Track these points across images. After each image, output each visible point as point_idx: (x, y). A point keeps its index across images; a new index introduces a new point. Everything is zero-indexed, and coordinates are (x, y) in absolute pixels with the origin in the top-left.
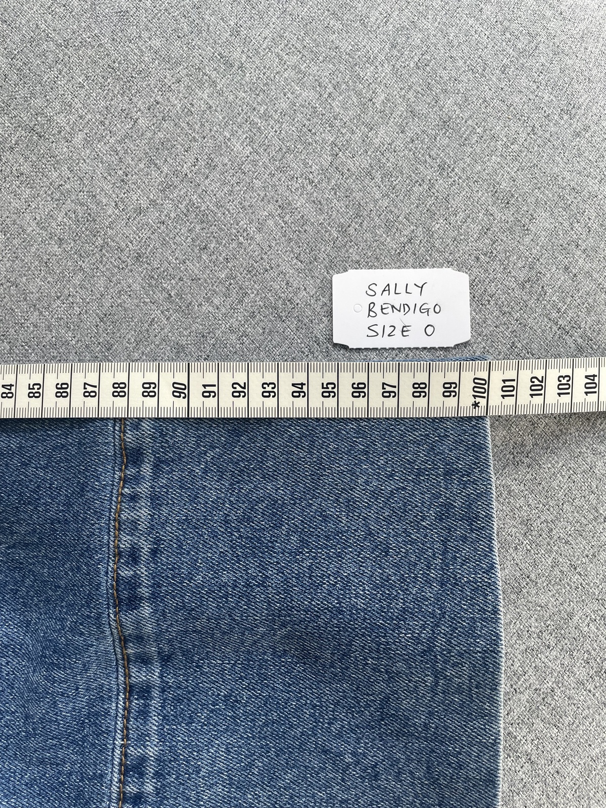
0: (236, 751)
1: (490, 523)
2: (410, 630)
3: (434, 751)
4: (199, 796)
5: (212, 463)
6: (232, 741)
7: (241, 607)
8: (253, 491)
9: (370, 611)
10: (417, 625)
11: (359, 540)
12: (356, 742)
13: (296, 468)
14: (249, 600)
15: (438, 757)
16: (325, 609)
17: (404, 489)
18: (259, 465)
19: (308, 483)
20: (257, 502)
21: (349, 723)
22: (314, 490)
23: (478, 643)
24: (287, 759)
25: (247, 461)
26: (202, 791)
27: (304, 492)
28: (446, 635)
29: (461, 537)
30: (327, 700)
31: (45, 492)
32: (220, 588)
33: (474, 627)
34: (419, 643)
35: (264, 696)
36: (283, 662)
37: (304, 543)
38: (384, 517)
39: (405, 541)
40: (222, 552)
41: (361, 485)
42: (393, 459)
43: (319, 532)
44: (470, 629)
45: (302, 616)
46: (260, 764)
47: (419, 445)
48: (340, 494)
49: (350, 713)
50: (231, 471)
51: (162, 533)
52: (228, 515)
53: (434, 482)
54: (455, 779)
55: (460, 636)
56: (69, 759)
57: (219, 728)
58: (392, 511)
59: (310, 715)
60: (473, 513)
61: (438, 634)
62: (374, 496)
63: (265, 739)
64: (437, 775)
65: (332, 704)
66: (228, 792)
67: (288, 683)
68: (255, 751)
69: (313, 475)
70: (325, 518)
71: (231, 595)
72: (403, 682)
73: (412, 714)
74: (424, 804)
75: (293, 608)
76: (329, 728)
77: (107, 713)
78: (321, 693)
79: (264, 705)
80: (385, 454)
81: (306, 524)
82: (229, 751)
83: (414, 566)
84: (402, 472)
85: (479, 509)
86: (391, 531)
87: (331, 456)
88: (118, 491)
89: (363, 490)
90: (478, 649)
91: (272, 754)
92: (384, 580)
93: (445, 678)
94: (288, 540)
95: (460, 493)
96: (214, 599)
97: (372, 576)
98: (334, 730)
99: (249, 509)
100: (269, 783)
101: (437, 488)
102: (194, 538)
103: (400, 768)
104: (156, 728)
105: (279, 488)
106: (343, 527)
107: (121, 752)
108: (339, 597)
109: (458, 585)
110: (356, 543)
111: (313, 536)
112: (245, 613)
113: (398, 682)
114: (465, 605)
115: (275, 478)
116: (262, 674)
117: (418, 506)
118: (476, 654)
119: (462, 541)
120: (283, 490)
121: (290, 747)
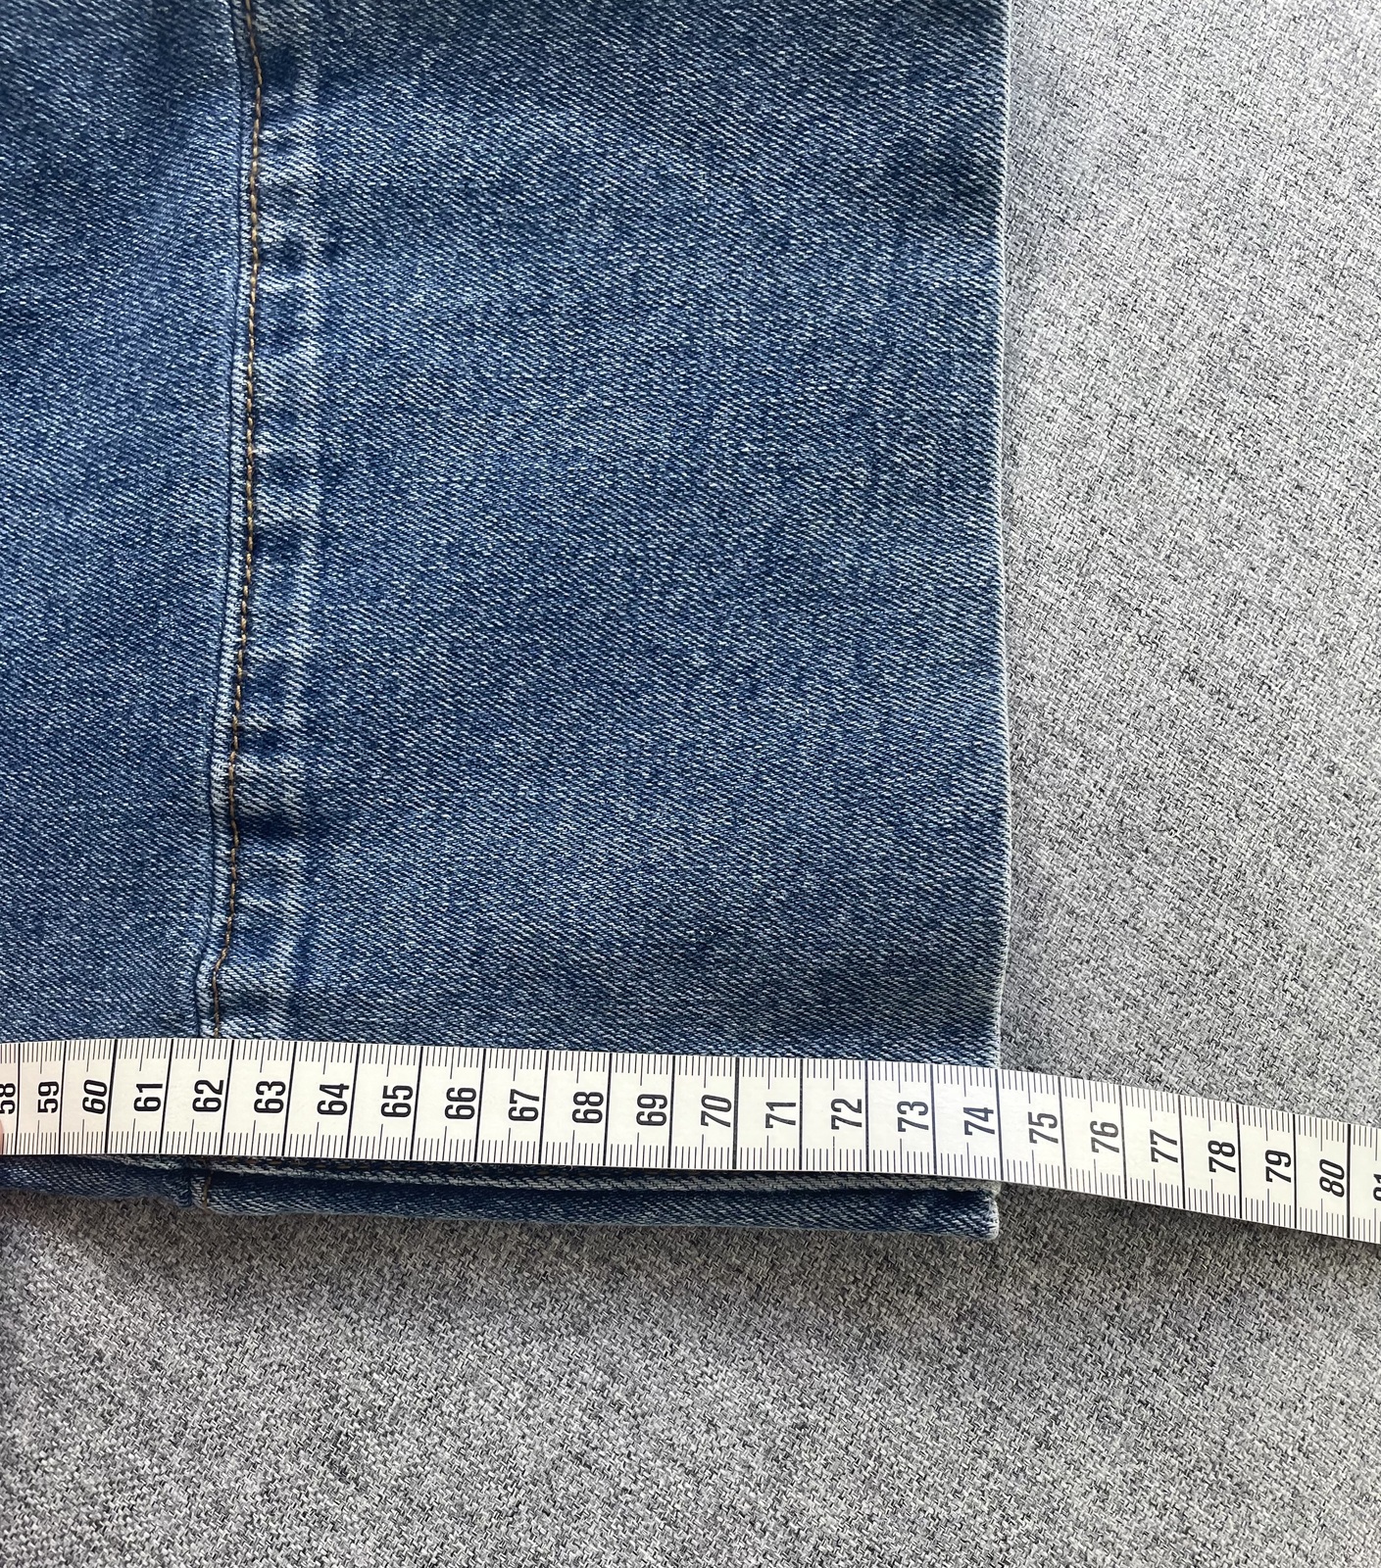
0: (470, 655)
1: (994, 177)
2: (826, 377)
3: (870, 621)
4: (396, 741)
5: (434, 75)
6: (462, 634)
7: (499, 354)
8: (518, 131)
9: (748, 351)
10: (838, 369)
11: (731, 224)
12: (714, 628)
13: (606, 80)
14: (515, 342)
15: (877, 631)
16: (663, 349)
17: (824, 118)
18: (530, 76)
19: (631, 112)
20: (528, 151)
21: (701, 589)
22: (642, 127)
23: (955, 397)
24: (574, 671)
25: (506, 69)
26: (402, 730)
27: (624, 131)
28: (894, 384)
29: (934, 209)
30: (658, 547)
31: (101, 150)
32: (459, 316)
33: (949, 371)
34: (842, 402)
35: (529, 543)
36: (571, 472)
37: (622, 231)
38: (782, 177)
39: (821, 223)
40: (462, 254)
41: (738, 112)
42: (804, 53)
43: (653, 210)
44: (941, 374)
45: (618, 366)
46: (520, 682)
47: (860, 17)
48: (695, 134)
49: (704, 568)
50: (474, 92)
51: (344, 214)
52: (471, 180)
53: (886, 100)
54: (911, 670)
55: (922, 385)
56: (126, 682)
57: (435, 606)
58: (800, 163)
59: (622, 578)
60: (961, 157)
61: (879, 383)
62: (762, 135)
63: (531, 632)
64: (876, 667)
65: (668, 554)
66: (454, 738)
67: (581, 515)
68: (509, 656)
69: (641, 94)
70: (666, 181)
71: (479, 329)
72: (812, 484)
73: (827, 551)
74: (851, 731)
75: (601, 351)
76: (661, 603)
77: (207, 584)
78: (647, 532)
79: (529, 560)
80: (788, 44)
81: (627, 193)
82: (456, 655)
83: (837, 268)
84: (823, 82)
85: (977, 147)
86: (795, 204)
87: (677, 51)
88: (251, 137)
89: (743, 123)
90: (953, 409)
91: (544, 661)
92: (778, 296)
93: (891, 469)
94: (591, 227)
95: (937, 117)
96: (446, 336)
97: (755, 290)
98: (672, 606)
99: (512, 166)
100: (537, 719)
101: (892, 111)
102: (406, 227)
103: (802, 668)
104: (307, 609)
105: (572, 124)
106: (700, 199)
107: (236, 656)
108: (690, 328)
109: (921, 295)
110: (724, 228)
111: (640, 218)
112: (505, 365)
113: (801, 487)
114: (932, 329)
115: (563, 104)
116: (528, 499)
117: (849, 151)
118: (950, 418)
119: (936, 218)
120: (580, 128)
121: (581, 646)
